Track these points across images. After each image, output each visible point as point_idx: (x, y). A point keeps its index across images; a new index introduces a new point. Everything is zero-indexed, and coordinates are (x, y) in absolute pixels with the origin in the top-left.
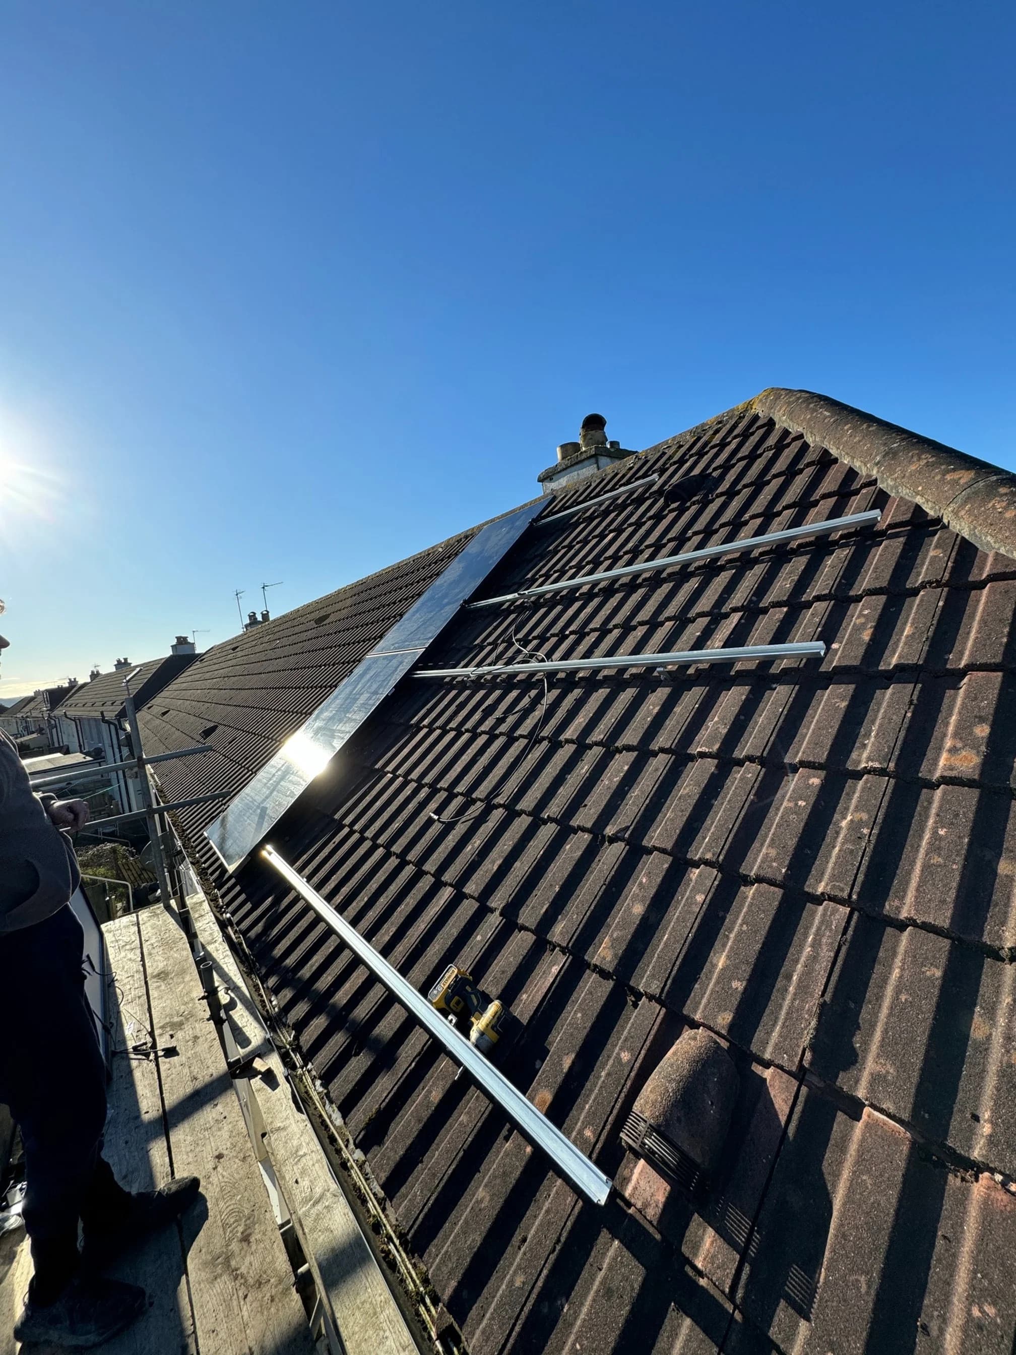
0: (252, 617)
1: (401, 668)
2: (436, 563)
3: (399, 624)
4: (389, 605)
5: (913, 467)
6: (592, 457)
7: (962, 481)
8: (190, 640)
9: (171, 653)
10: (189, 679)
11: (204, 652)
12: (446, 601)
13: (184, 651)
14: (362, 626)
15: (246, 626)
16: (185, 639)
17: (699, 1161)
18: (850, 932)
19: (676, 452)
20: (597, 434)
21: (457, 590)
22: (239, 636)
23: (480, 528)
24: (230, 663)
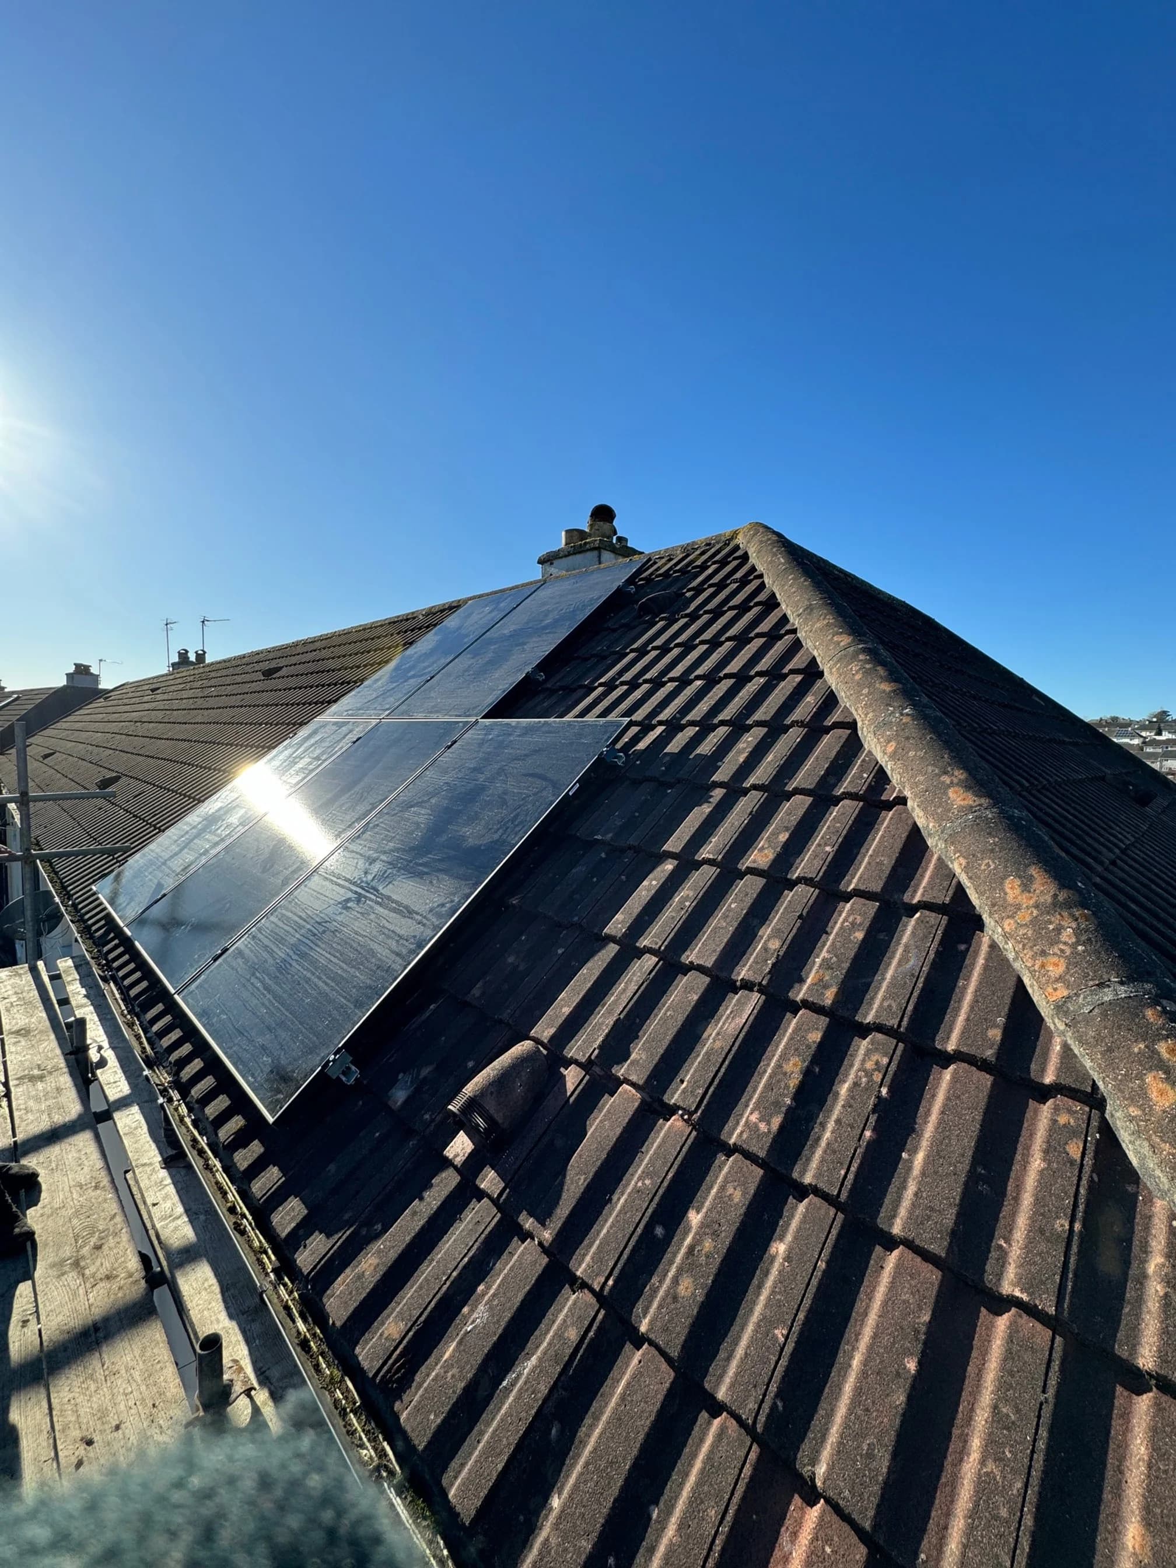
0: (183, 655)
1: (350, 736)
2: (412, 630)
3: (357, 690)
4: (352, 668)
5: (818, 625)
6: (594, 549)
7: (842, 644)
8: (94, 670)
9: (65, 683)
10: (88, 718)
11: (111, 687)
12: (412, 673)
13: (82, 682)
14: (317, 686)
15: (173, 665)
16: (87, 668)
17: (500, 1121)
18: (653, 973)
19: (665, 564)
20: (606, 526)
21: (426, 664)
22: (163, 676)
23: (466, 601)
24: (147, 706)
